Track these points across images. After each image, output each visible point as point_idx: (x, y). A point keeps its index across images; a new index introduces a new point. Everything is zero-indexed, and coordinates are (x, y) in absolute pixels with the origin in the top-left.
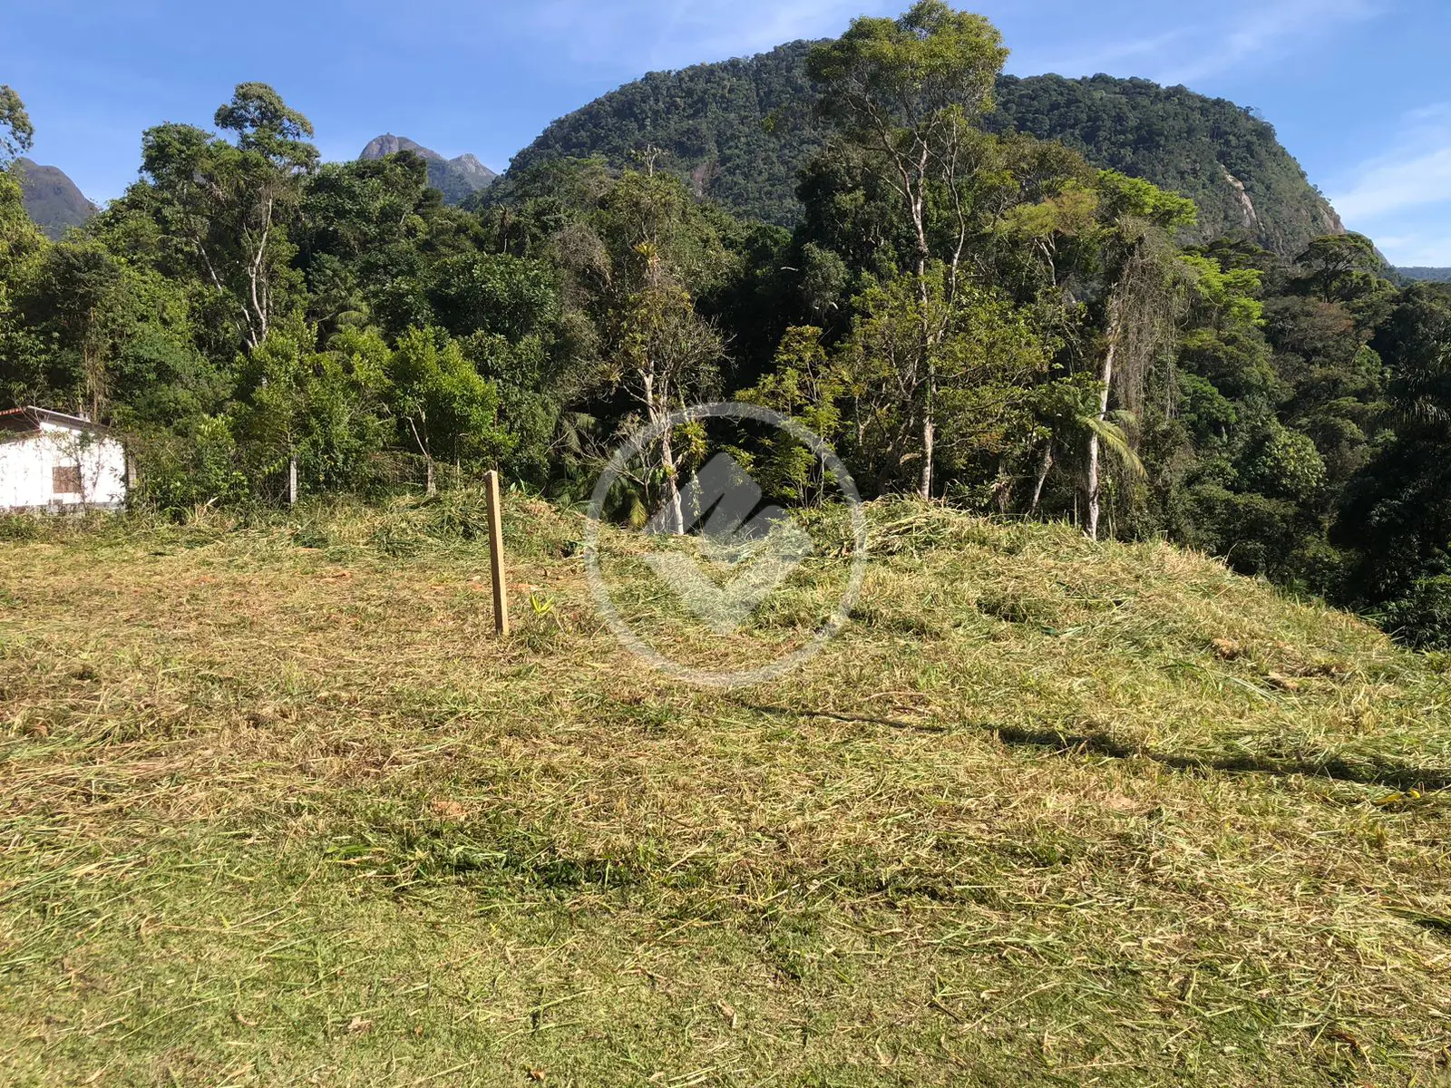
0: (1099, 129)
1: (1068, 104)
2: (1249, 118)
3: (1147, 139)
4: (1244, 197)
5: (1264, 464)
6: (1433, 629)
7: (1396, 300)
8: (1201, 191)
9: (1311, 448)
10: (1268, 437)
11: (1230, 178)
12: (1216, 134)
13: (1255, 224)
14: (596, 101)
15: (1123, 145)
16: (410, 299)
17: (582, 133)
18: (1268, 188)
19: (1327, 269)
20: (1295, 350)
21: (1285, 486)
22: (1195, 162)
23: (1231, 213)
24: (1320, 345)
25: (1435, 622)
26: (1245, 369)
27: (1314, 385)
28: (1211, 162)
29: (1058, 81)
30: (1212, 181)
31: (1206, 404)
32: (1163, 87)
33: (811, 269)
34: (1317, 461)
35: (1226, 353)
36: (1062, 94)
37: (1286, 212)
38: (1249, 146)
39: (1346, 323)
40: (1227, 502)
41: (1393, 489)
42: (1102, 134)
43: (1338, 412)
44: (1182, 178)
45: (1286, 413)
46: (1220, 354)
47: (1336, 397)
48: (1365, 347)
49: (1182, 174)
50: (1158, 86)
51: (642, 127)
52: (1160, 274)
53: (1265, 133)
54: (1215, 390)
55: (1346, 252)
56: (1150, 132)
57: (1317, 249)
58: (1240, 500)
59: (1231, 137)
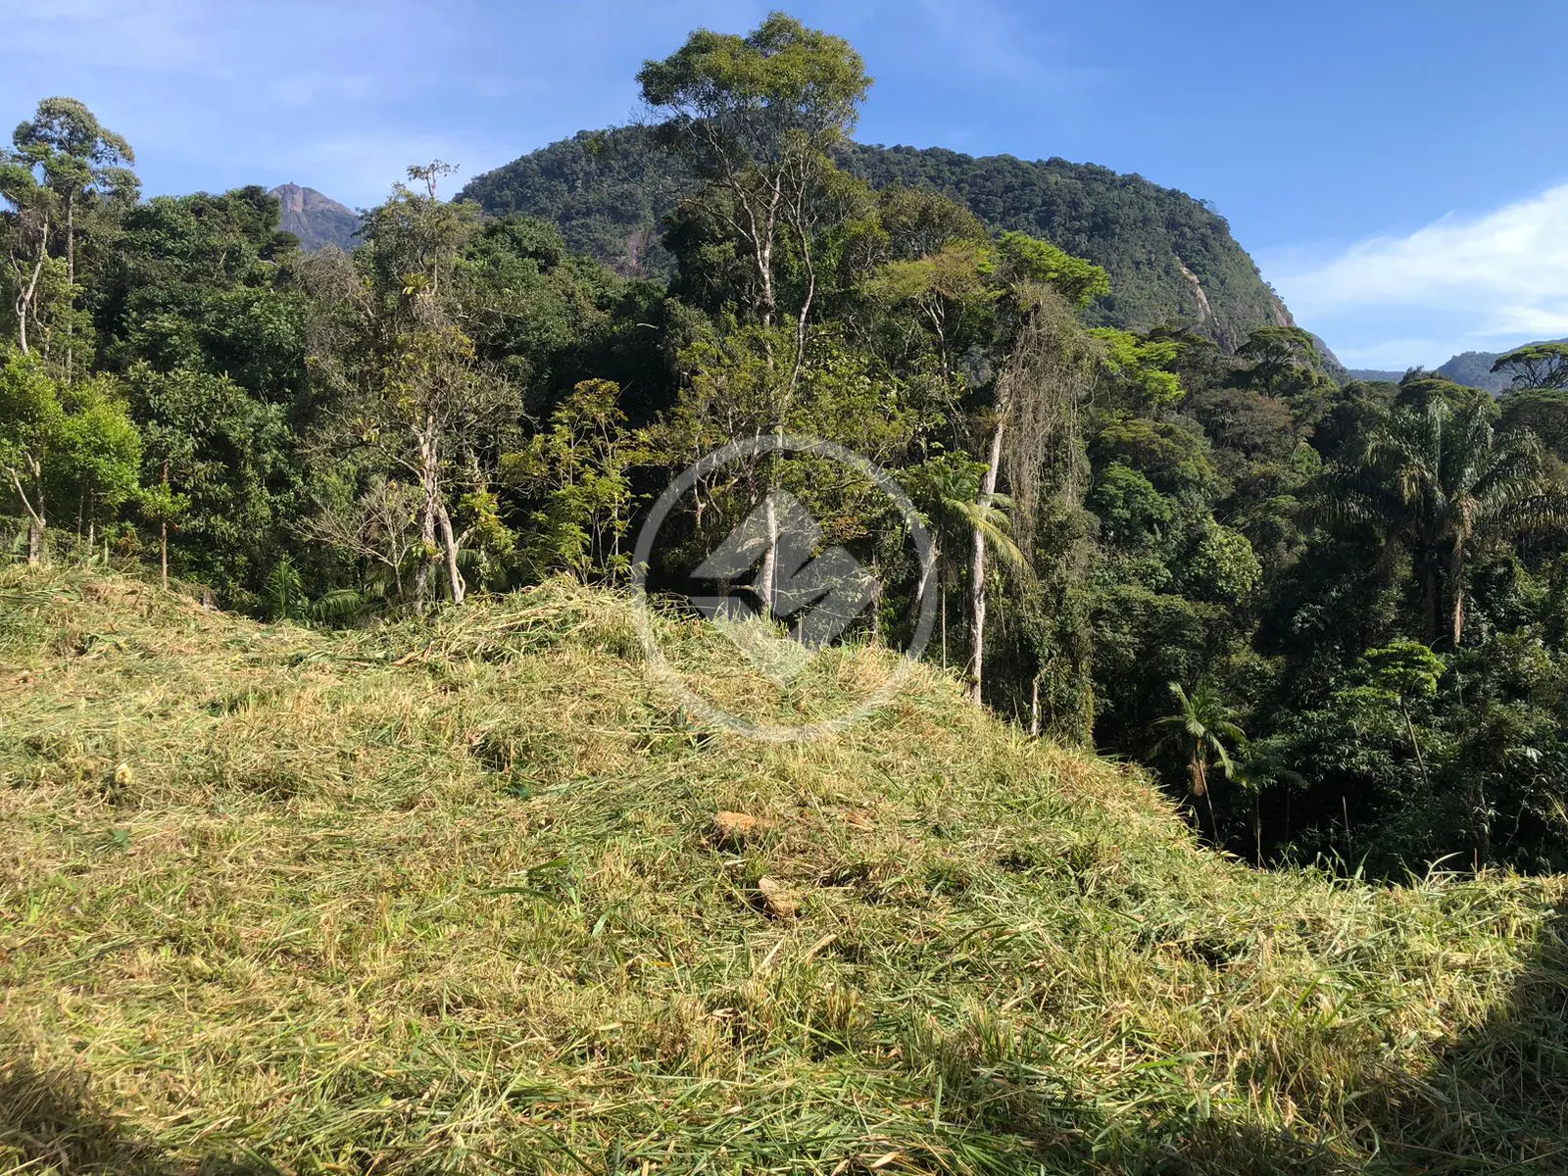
0: (1053, 213)
1: (1024, 185)
2: (1203, 211)
3: (1102, 226)
4: (1199, 290)
5: (1199, 564)
6: (1353, 744)
7: (1336, 397)
8: (1156, 282)
9: (1248, 549)
10: (1203, 536)
11: (1185, 271)
12: (1172, 224)
13: (1210, 318)
14: (522, 158)
15: (1078, 231)
16: (175, 340)
17: (507, 192)
18: (1222, 283)
19: (1268, 362)
20: (1235, 446)
21: (1221, 588)
22: (1150, 252)
23: (1186, 306)
24: (1259, 441)
25: (1355, 737)
26: (1182, 463)
27: (1254, 481)
28: (1166, 253)
29: (1013, 163)
30: (1167, 273)
31: (1139, 498)
32: (1119, 174)
33: (673, 327)
34: (1254, 561)
35: (1161, 445)
36: (1016, 176)
37: (1240, 308)
38: (1203, 239)
39: (1283, 420)
40: (1147, 604)
41: (1316, 593)
42: (1057, 219)
43: (1276, 511)
44: (1138, 268)
45: (1224, 511)
46: (1155, 447)
47: (1275, 495)
48: (1303, 444)
49: (1137, 264)
50: (1113, 174)
51: (572, 189)
52: (1058, 347)
53: (1219, 227)
54: (1150, 484)
55: (1287, 345)
56: (1106, 220)
57: (1258, 342)
58: (1160, 601)
59: (1186, 230)
